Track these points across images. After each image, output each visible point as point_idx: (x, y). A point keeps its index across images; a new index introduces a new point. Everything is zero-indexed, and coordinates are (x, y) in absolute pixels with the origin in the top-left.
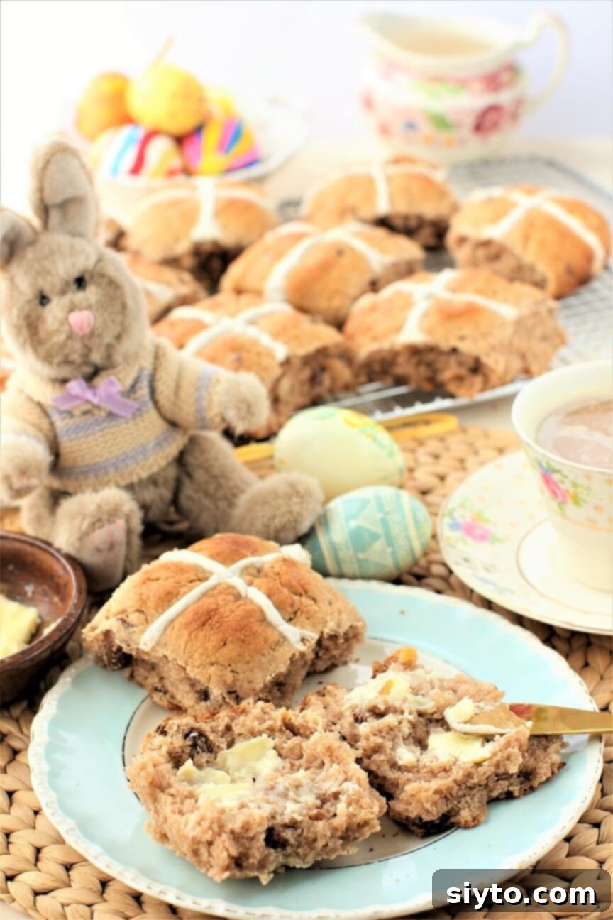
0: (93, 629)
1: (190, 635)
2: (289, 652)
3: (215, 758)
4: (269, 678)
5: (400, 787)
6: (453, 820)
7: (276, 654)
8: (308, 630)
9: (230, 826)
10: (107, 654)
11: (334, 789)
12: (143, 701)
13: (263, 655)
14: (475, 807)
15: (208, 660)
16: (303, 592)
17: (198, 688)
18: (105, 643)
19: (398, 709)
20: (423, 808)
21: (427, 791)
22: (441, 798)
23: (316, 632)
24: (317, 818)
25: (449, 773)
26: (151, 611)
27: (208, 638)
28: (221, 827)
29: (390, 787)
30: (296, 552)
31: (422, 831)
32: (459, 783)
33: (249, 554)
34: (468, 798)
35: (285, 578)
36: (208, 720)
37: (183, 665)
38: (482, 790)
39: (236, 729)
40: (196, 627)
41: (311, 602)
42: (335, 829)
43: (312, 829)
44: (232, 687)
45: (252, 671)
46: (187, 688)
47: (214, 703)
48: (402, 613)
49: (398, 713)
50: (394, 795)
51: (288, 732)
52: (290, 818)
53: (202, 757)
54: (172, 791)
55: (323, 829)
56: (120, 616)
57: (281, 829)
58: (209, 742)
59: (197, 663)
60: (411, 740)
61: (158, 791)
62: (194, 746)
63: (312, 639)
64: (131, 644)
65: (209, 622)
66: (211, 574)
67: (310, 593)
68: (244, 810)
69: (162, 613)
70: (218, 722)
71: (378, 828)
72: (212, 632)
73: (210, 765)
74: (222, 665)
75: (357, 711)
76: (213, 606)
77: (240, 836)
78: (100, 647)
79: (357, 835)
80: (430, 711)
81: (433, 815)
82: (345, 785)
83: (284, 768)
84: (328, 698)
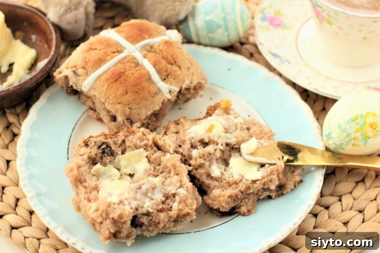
0: (60, 73)
1: (108, 86)
2: (161, 99)
3: (114, 159)
4: (149, 113)
5: (211, 189)
6: (237, 210)
7: (154, 99)
8: (173, 86)
9: (111, 216)
10: (66, 87)
11: (173, 192)
12: (84, 113)
13: (147, 100)
14: (250, 205)
15: (117, 101)
16: (173, 62)
17: (111, 114)
18: (65, 81)
19: (216, 141)
20: (221, 205)
21: (224, 196)
22: (231, 200)
23: (178, 87)
24: (161, 211)
25: (238, 185)
26: (90, 69)
27: (118, 89)
28: (107, 215)
29: (205, 188)
30: (174, 35)
31: (220, 214)
32: (242, 192)
33: (147, 37)
34: (246, 200)
35: (165, 54)
36: (113, 136)
37: (104, 102)
38: (255, 196)
39: (128, 143)
40: (112, 81)
41: (177, 68)
42: (171, 217)
43: (158, 217)
44: (128, 117)
45: (140, 108)
46: (105, 113)
47: (119, 123)
48: (229, 70)
49: (215, 144)
50: (207, 192)
51: (155, 148)
52: (146, 210)
53: (107, 159)
54: (86, 184)
55: (164, 217)
56: (74, 69)
57: (141, 216)
58: (112, 150)
59: (111, 102)
60: (220, 160)
61: (79, 183)
62: (103, 152)
63: (175, 91)
64: (78, 85)
65: (120, 79)
66: (125, 48)
67: (177, 64)
68: (121, 206)
69: (96, 70)
70: (118, 138)
71: (195, 217)
72: (120, 86)
73: (111, 163)
74: (124, 104)
75: (193, 141)
76: (123, 70)
77: (117, 221)
78: (62, 83)
79: (183, 220)
80: (233, 144)
81: (226, 208)
82: (179, 190)
83: (150, 169)
84: (180, 127)
